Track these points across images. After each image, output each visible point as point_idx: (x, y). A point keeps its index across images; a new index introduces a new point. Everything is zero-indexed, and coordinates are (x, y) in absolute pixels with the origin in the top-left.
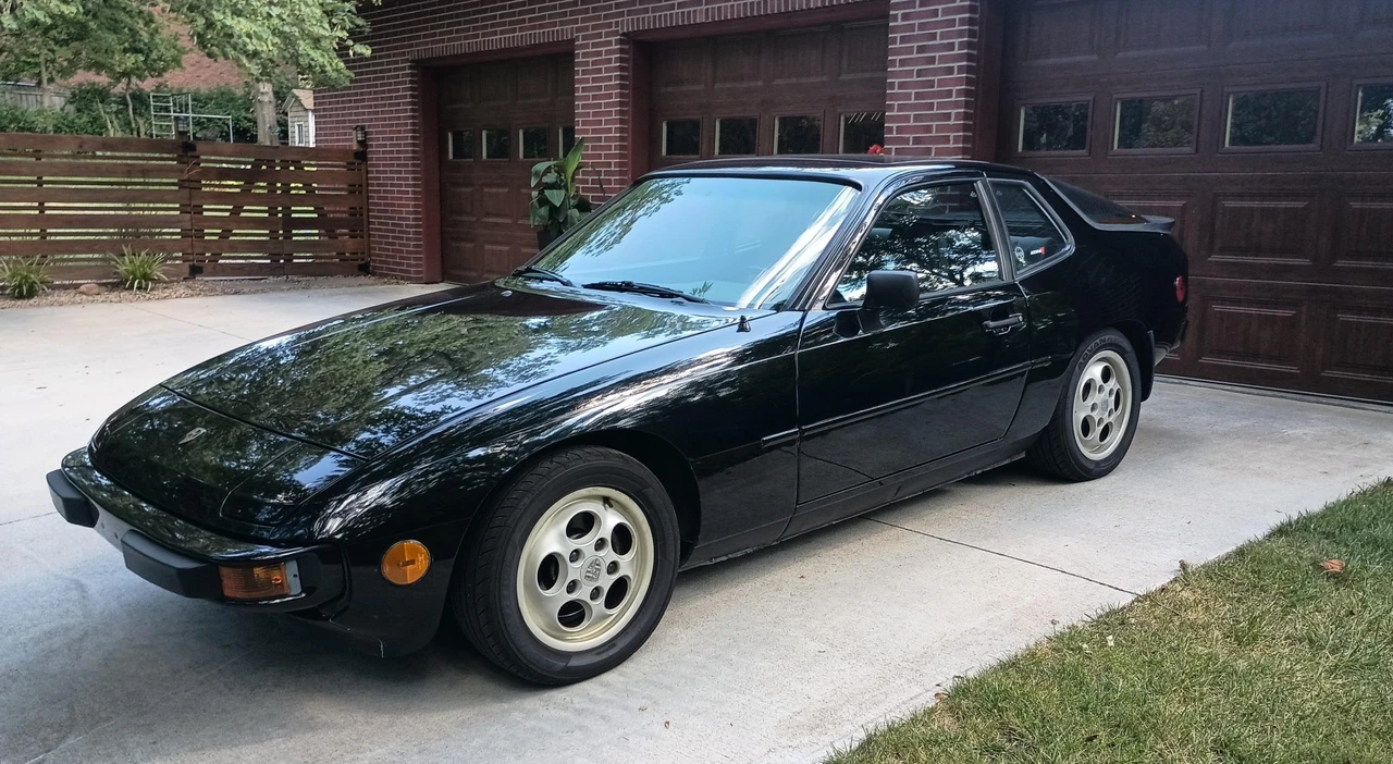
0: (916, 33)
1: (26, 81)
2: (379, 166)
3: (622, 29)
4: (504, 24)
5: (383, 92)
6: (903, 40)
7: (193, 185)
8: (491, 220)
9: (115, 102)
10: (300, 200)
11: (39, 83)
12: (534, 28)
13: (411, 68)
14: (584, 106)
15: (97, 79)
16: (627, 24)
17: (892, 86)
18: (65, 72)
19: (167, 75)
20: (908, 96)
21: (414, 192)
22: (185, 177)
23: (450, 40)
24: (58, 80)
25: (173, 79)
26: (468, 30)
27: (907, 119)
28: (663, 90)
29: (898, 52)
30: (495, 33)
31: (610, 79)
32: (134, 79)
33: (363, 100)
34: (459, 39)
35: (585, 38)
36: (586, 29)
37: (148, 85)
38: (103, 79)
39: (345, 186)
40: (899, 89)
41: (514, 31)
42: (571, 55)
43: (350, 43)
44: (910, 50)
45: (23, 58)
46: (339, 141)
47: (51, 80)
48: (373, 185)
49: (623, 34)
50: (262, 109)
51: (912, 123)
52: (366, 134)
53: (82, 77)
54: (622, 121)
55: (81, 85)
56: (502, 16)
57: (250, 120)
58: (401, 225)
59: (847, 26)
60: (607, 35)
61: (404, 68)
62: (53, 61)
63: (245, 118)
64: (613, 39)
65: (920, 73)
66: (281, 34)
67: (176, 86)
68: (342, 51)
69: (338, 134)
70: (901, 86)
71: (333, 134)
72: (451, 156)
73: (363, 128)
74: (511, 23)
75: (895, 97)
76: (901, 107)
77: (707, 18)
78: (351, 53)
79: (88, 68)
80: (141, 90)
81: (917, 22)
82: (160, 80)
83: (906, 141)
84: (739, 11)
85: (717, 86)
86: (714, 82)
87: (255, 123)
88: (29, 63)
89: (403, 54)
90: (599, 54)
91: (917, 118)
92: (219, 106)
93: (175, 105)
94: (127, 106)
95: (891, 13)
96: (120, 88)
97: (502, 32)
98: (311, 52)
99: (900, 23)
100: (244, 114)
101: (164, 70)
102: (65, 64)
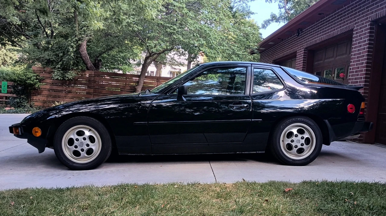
6: (355, 40)
12: (291, 49)
16: (305, 45)
27: (354, 65)
29: (354, 45)
30: (285, 51)
31: (301, 61)
35: (298, 50)
40: (354, 56)
41: (288, 50)
42: (296, 55)
44: (357, 43)
49: (305, 48)
56: (286, 47)
64: (303, 50)
76: (353, 62)
84: (325, 38)
86: (325, 60)
90: (300, 54)
99: (355, 35)
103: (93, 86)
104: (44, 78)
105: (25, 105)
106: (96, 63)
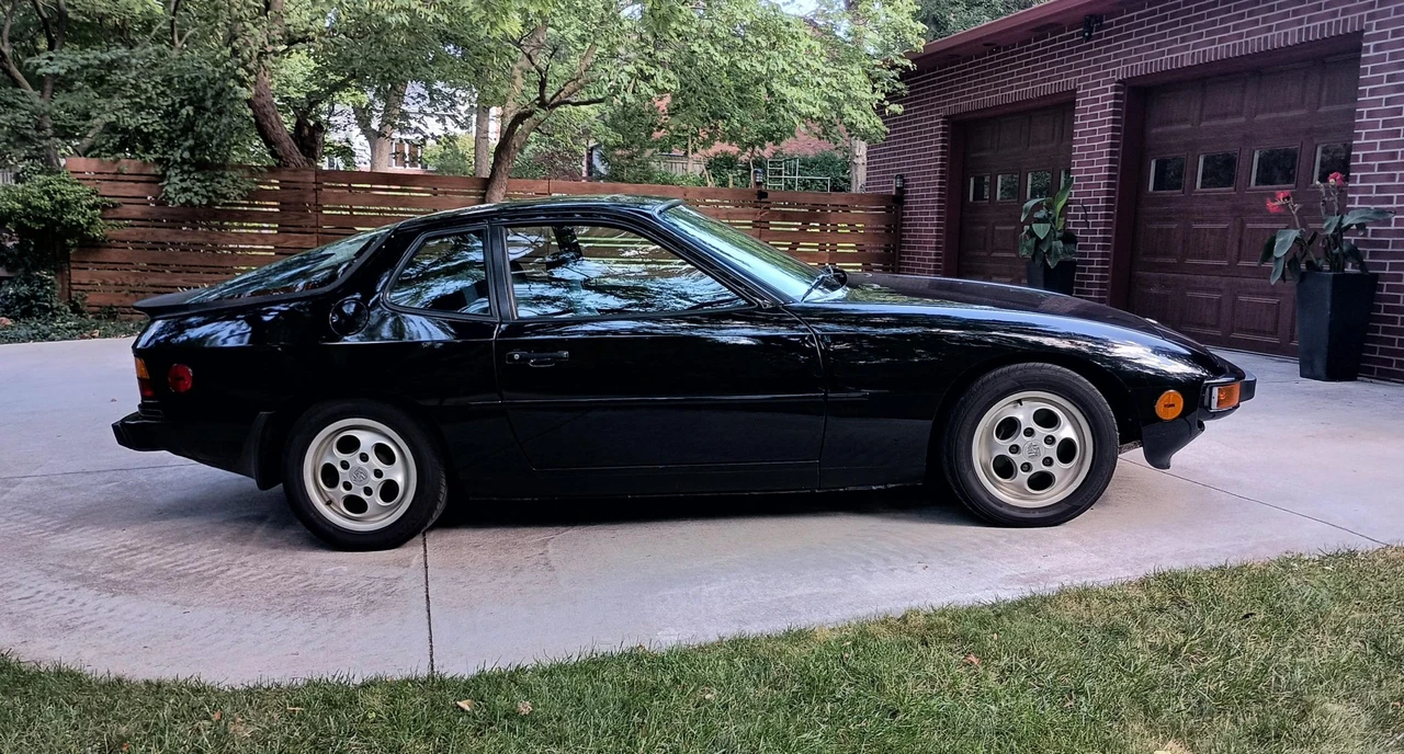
0: (1387, 62)
1: (677, 152)
2: (911, 208)
3: (1118, 76)
4: (1020, 80)
5: (920, 145)
6: (1374, 70)
7: (763, 225)
8: (999, 255)
9: (741, 168)
10: (845, 238)
11: (686, 153)
12: (1044, 81)
13: (943, 123)
14: (1080, 149)
15: (730, 149)
16: (1122, 72)
17: (1361, 115)
18: (706, 144)
19: (783, 144)
20: (1375, 125)
21: (937, 231)
22: (758, 219)
23: (975, 97)
24: (700, 150)
25: (788, 146)
26: (990, 87)
27: (1373, 146)
28: (1154, 131)
29: (1368, 82)
30: (1012, 88)
31: (1104, 122)
32: (757, 148)
33: (905, 153)
34: (983, 95)
35: (1085, 87)
36: (1087, 79)
37: (768, 151)
38: (733, 149)
39: (883, 226)
40: (1368, 117)
41: (1027, 85)
42: (1073, 103)
43: (887, 103)
44: (1380, 80)
45: (675, 133)
46: (883, 188)
47: (695, 151)
48: (905, 225)
49: (1119, 81)
50: (856, 170)
51: (1378, 151)
52: (904, 181)
53: (719, 147)
54: (1111, 161)
55: (716, 154)
56: (1018, 73)
57: (845, 181)
58: (924, 260)
59: (1328, 60)
60: (1105, 83)
61: (937, 124)
62: (697, 135)
63: (842, 179)
64: (1109, 86)
65: (1388, 102)
66: (830, 99)
67: (789, 153)
68: (880, 110)
69: (883, 183)
70: (1370, 114)
71: (879, 183)
72: (971, 199)
73: (901, 177)
74: (1026, 78)
75: (1363, 126)
76: (1368, 136)
77: (1193, 61)
78: (887, 111)
79: (723, 140)
80: (762, 157)
81: (1387, 52)
82: (777, 148)
83: (1371, 168)
84: (1222, 53)
85: (1203, 124)
86: (1201, 120)
87: (849, 183)
88: (680, 137)
89: (938, 111)
90: (1097, 100)
91: (1383, 145)
92: (822, 169)
93: (786, 169)
94: (749, 170)
95: (1364, 45)
96: (744, 158)
97: (1018, 87)
98: (853, 113)
99: (1371, 54)
100: (841, 175)
101: (781, 139)
102: (707, 137)
103: (314, 224)
104: (116, 201)
105: (55, 305)
106: (305, 138)
